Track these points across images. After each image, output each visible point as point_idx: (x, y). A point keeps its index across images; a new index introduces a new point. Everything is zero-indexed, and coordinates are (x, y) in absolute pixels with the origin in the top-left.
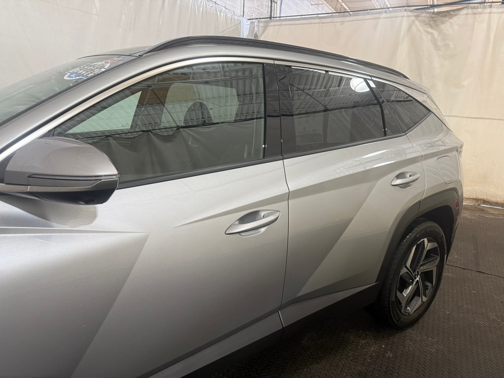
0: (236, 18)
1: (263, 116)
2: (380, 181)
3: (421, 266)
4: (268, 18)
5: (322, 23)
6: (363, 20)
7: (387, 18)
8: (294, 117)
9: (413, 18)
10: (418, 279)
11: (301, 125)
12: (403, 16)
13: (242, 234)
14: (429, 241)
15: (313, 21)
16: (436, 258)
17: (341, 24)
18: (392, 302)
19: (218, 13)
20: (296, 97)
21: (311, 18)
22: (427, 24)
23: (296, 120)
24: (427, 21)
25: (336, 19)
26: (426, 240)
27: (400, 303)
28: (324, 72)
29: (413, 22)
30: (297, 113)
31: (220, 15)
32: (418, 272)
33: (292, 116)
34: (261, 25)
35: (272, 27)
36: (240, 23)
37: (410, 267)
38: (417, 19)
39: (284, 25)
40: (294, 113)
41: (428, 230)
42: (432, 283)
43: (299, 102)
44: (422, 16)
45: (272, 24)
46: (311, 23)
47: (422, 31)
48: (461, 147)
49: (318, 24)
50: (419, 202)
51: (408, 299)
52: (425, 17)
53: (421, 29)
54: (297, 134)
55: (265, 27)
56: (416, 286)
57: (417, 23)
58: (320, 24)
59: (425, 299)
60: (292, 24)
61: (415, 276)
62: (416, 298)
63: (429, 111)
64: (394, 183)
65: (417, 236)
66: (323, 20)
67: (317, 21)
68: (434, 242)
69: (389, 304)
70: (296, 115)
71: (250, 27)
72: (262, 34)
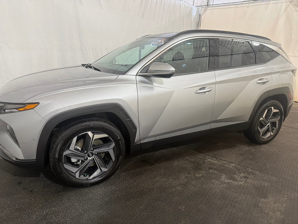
0: (190, 6)
1: (208, 56)
2: (251, 81)
3: (270, 119)
4: (206, 5)
5: (236, 7)
6: (260, 5)
7: (273, 3)
8: (220, 57)
9: (289, 3)
10: (269, 124)
11: (221, 59)
12: (283, 2)
13: (200, 94)
14: (274, 108)
15: (231, 6)
16: (278, 117)
17: (247, 8)
18: (256, 130)
19: (181, 5)
20: (220, 49)
21: (230, 5)
22: (297, 6)
23: (220, 58)
24: (297, 4)
25: (244, 5)
26: (273, 108)
27: (260, 133)
28: (231, 40)
29: (289, 5)
30: (221, 55)
31: (182, 6)
32: (269, 121)
33: (219, 56)
34: (203, 9)
35: (209, 10)
36: (192, 9)
37: (265, 118)
38: (291, 3)
39: (215, 9)
40: (219, 55)
41: (273, 104)
42: (276, 128)
43: (221, 51)
44: (294, 2)
45: (209, 8)
46: (230, 8)
47: (294, 10)
48: (296, 70)
49: (234, 8)
50: (269, 91)
51: (264, 131)
52: (296, 2)
53: (293, 9)
54: (220, 63)
55: (205, 11)
56: (268, 127)
57: (291, 6)
58: (235, 8)
59: (272, 134)
60: (220, 9)
61: (267, 122)
62: (268, 132)
63: (279, 54)
64: (257, 82)
65: (269, 105)
66: (237, 6)
67: (234, 6)
68: (277, 109)
69: (254, 131)
70: (220, 56)
71: (197, 10)
72: (203, 14)
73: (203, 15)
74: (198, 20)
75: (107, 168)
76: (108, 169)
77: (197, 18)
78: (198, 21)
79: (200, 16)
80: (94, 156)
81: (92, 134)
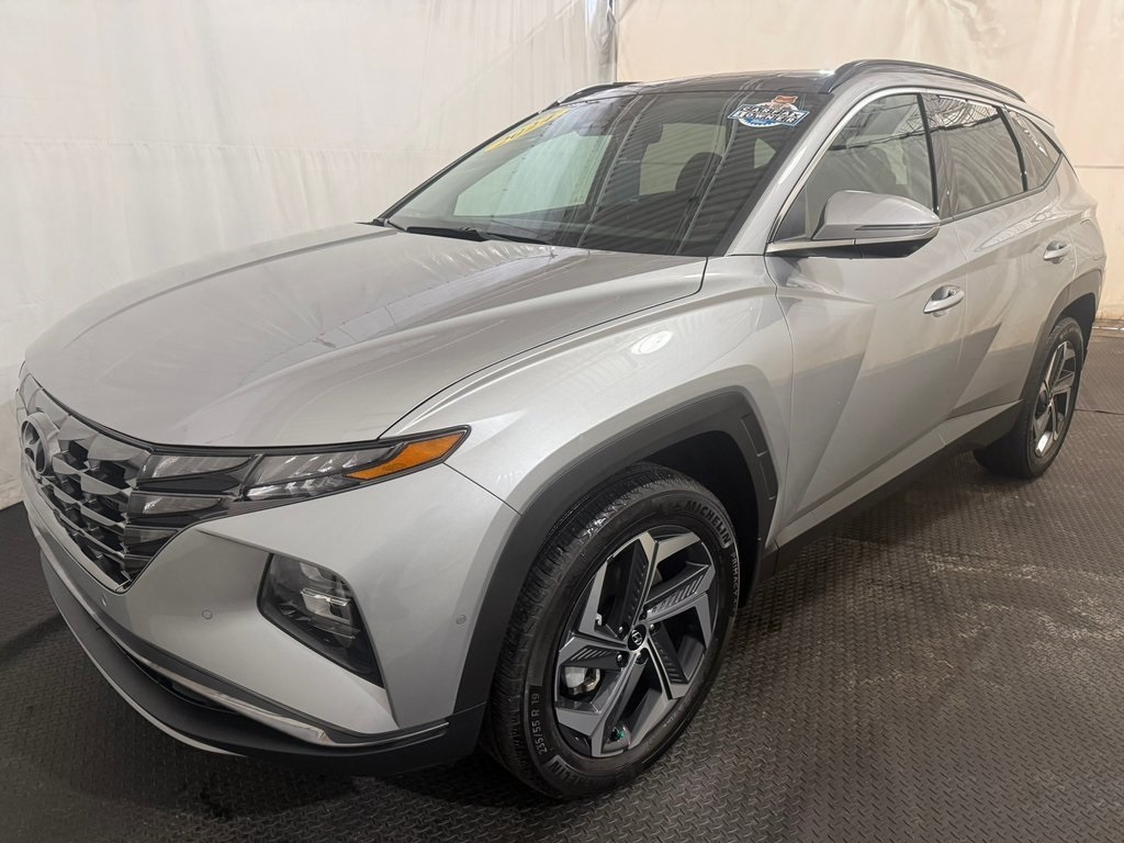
3: (1056, 384)
10: (1050, 404)
14: (1068, 347)
16: (1072, 375)
18: (1030, 432)
27: (1035, 437)
37: (1048, 383)
41: (1070, 330)
47: (948, 5)
50: (1069, 286)
56: (1049, 415)
59: (1056, 437)
61: (1049, 399)
64: (1047, 256)
65: (1061, 337)
68: (1072, 348)
72: (624, 14)
73: (622, 17)
74: (606, 36)
75: (686, 682)
76: (687, 687)
77: (603, 26)
78: (604, 39)
79: (611, 20)
80: (649, 641)
81: (654, 543)
